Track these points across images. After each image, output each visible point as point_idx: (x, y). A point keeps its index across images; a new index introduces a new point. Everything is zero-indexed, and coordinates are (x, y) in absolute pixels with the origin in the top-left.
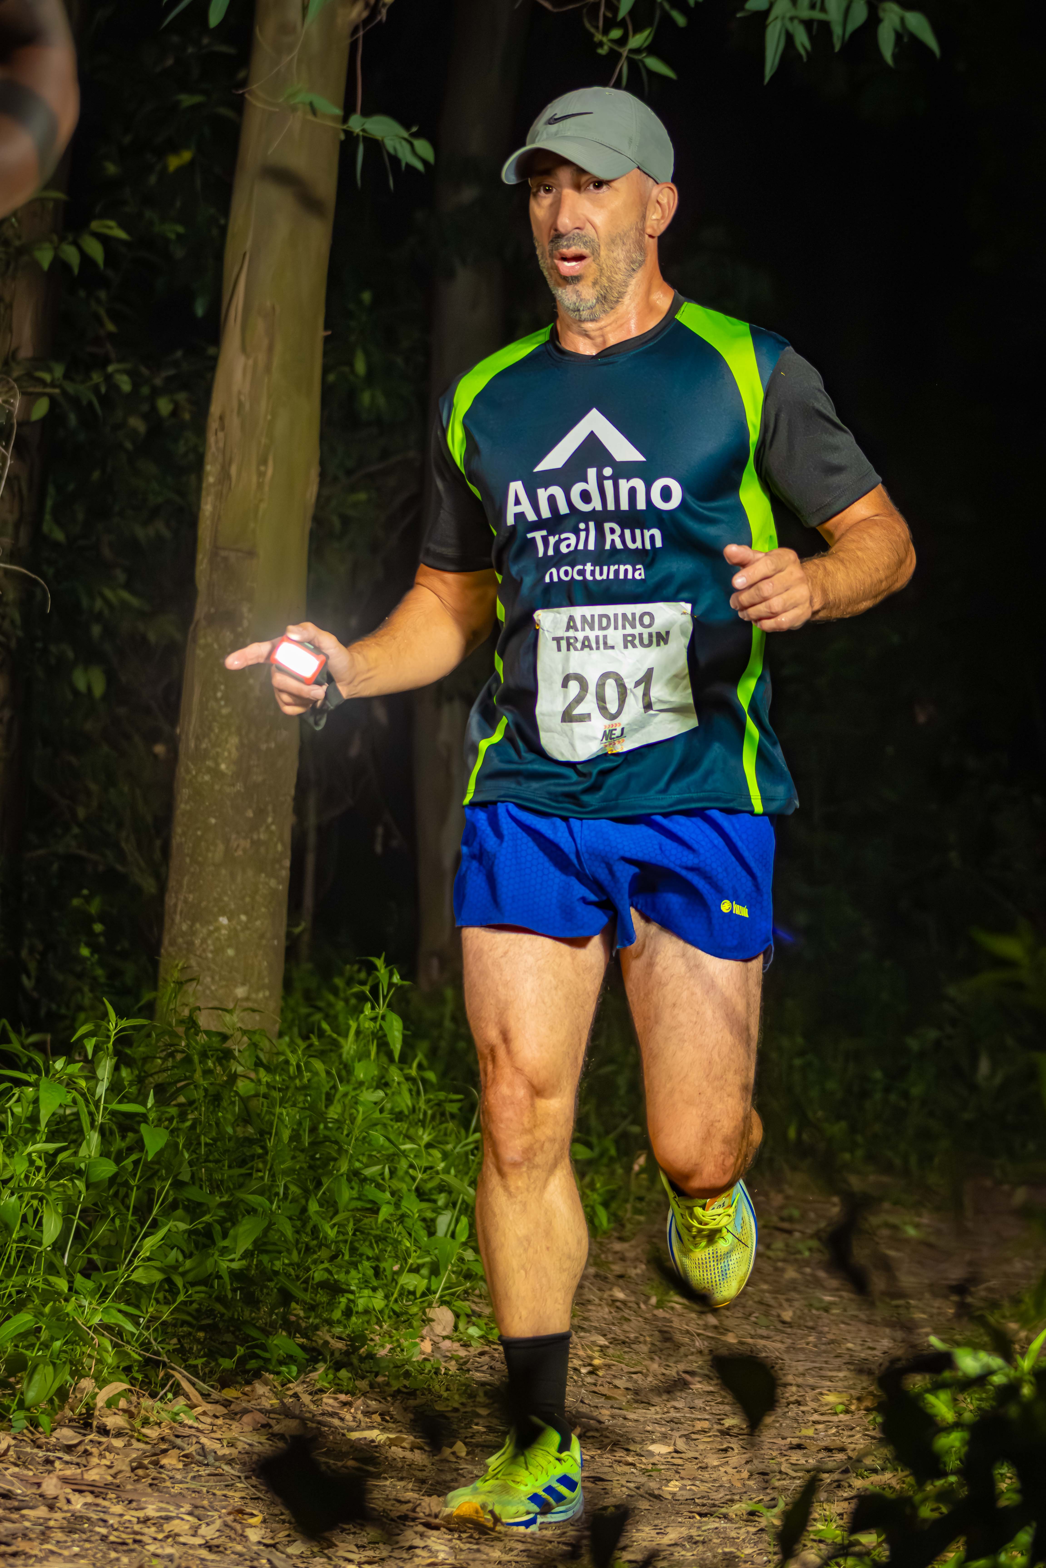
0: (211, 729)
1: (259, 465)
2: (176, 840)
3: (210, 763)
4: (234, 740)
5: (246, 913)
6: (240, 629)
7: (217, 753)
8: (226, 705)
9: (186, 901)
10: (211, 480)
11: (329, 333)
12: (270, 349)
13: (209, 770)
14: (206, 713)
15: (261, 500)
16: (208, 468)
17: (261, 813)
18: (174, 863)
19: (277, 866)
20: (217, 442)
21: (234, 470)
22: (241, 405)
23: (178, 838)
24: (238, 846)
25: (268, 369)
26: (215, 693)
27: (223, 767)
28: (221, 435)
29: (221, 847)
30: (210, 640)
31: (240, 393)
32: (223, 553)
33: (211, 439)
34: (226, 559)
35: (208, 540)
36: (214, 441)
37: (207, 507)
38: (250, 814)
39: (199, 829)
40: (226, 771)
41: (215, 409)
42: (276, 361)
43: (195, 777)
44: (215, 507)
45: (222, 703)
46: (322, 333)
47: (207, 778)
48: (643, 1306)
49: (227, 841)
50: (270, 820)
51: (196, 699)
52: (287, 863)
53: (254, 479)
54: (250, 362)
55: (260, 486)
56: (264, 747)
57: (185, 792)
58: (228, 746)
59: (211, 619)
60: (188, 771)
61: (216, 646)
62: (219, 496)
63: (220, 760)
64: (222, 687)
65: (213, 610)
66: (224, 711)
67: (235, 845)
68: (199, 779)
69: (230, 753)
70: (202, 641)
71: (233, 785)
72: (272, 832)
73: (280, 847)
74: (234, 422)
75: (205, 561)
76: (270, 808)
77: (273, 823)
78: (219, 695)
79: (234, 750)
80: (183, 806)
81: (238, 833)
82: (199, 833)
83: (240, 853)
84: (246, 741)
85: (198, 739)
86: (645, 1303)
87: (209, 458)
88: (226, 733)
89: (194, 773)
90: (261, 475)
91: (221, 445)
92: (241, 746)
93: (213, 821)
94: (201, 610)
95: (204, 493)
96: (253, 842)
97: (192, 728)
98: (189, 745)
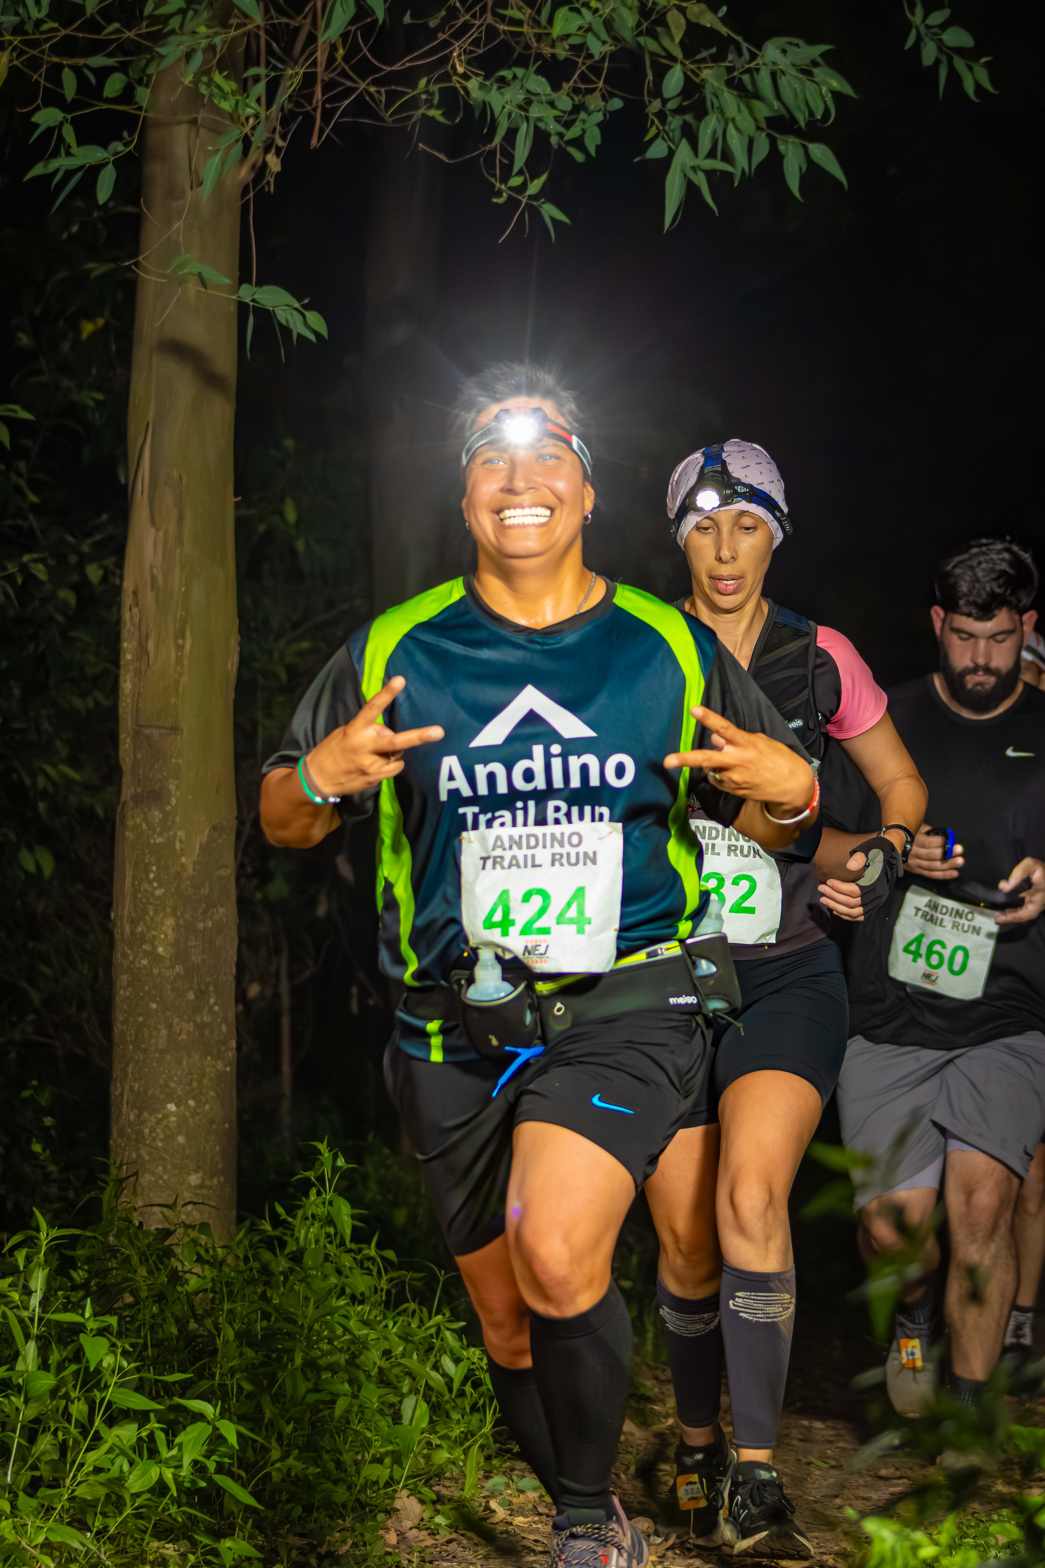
0: (145, 912)
1: (176, 639)
2: (118, 1028)
3: (146, 947)
4: (170, 922)
5: (194, 1098)
6: (168, 808)
7: (154, 937)
8: (160, 886)
9: (131, 1089)
10: (129, 657)
11: (239, 498)
12: (181, 519)
13: (146, 954)
14: (139, 895)
15: (181, 675)
16: (125, 645)
17: (202, 994)
18: (118, 1051)
19: (223, 1048)
20: (132, 618)
21: (151, 645)
22: (153, 578)
23: (119, 1025)
24: (181, 1030)
25: (179, 541)
26: (147, 874)
27: (160, 949)
28: (135, 610)
29: (164, 1032)
30: (138, 821)
31: (152, 566)
32: (147, 731)
33: (126, 615)
34: (148, 738)
35: (129, 720)
36: (129, 617)
37: (127, 685)
38: (191, 996)
39: (139, 1015)
40: (164, 954)
41: (128, 585)
42: (187, 531)
43: (133, 962)
44: (134, 684)
45: (155, 884)
46: (232, 499)
47: (145, 962)
48: (623, 1476)
49: (170, 1026)
50: (212, 1001)
51: (128, 881)
52: (233, 1044)
53: (173, 654)
54: (161, 534)
55: (179, 660)
56: (201, 926)
57: (124, 977)
58: (164, 928)
59: (138, 800)
60: (125, 956)
61: (144, 827)
62: (138, 673)
63: (156, 943)
64: (154, 868)
65: (139, 790)
66: (158, 892)
67: (178, 1030)
68: (137, 965)
69: (166, 935)
70: (130, 823)
71: (172, 967)
72: (215, 1014)
73: (224, 1028)
74: (148, 597)
75: (128, 740)
76: (211, 989)
77: (215, 1004)
78: (152, 876)
79: (170, 932)
80: (122, 992)
81: (181, 1017)
82: (141, 1019)
83: (184, 1037)
84: (182, 922)
85: (133, 923)
86: (625, 1473)
87: (125, 635)
88: (161, 915)
89: (131, 958)
90: (180, 648)
91: (137, 620)
92: (178, 926)
93: (154, 1006)
94: (128, 790)
95: (122, 671)
96: (197, 1026)
97: (126, 912)
98: (123, 929)
